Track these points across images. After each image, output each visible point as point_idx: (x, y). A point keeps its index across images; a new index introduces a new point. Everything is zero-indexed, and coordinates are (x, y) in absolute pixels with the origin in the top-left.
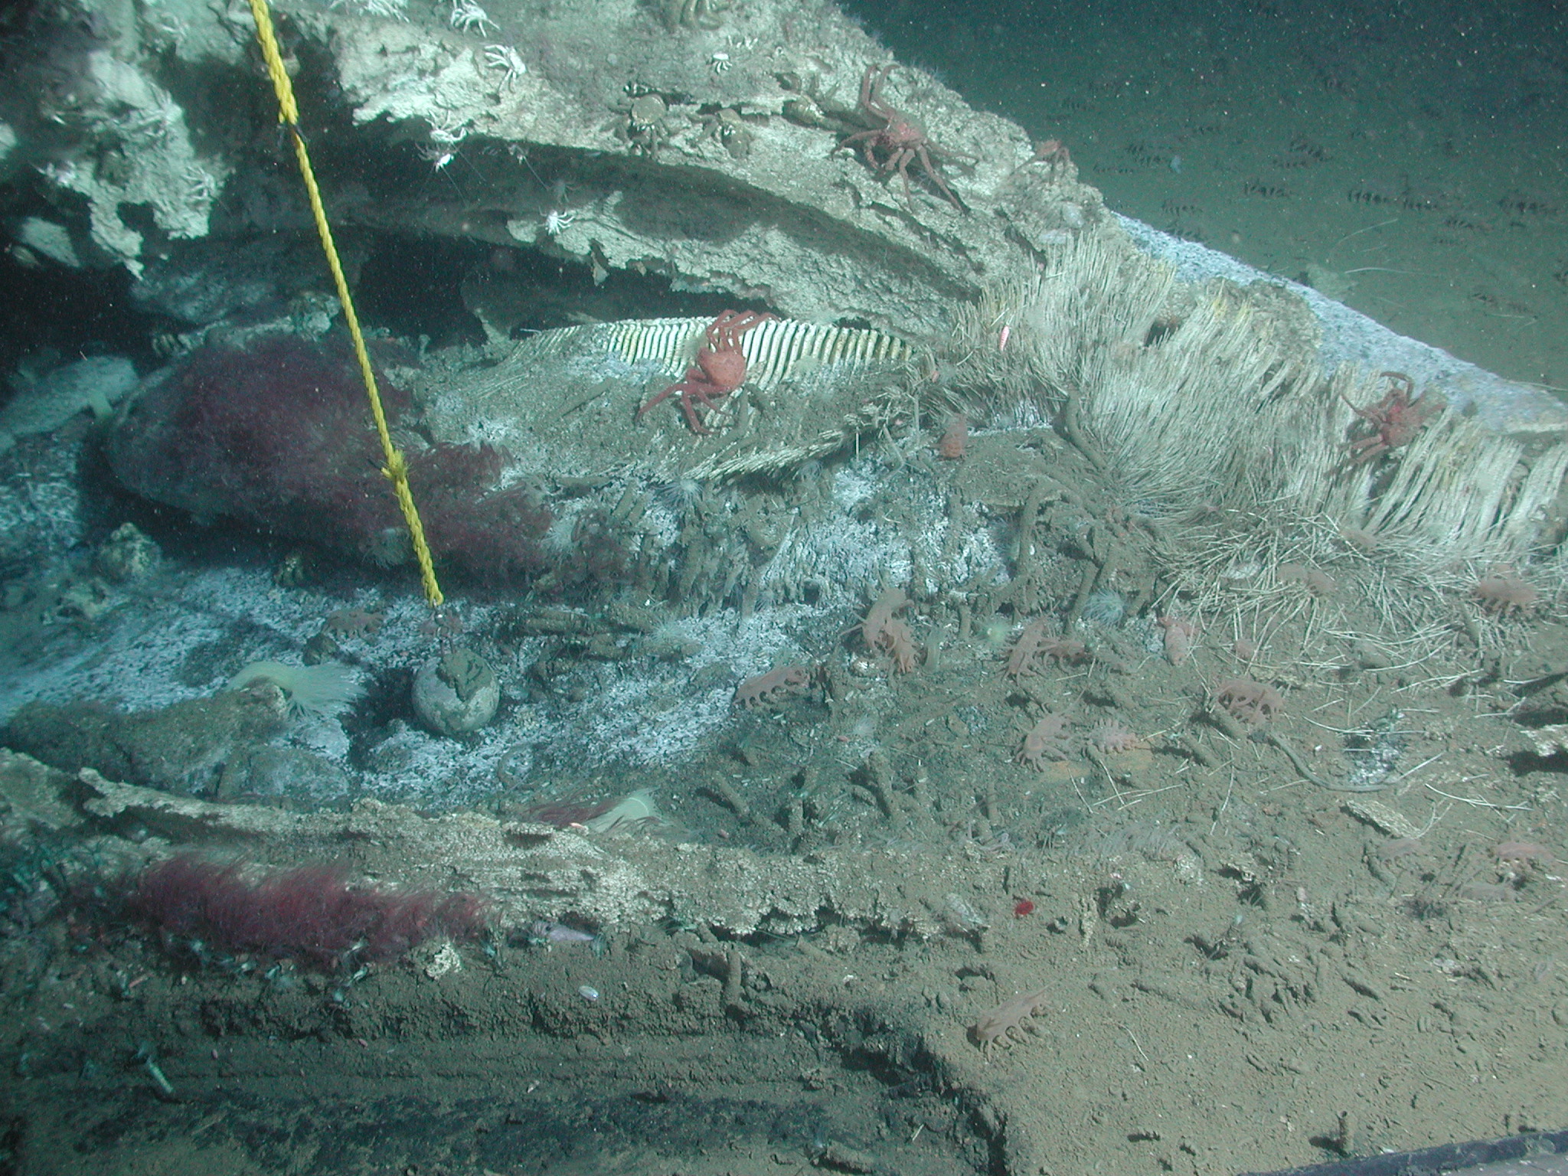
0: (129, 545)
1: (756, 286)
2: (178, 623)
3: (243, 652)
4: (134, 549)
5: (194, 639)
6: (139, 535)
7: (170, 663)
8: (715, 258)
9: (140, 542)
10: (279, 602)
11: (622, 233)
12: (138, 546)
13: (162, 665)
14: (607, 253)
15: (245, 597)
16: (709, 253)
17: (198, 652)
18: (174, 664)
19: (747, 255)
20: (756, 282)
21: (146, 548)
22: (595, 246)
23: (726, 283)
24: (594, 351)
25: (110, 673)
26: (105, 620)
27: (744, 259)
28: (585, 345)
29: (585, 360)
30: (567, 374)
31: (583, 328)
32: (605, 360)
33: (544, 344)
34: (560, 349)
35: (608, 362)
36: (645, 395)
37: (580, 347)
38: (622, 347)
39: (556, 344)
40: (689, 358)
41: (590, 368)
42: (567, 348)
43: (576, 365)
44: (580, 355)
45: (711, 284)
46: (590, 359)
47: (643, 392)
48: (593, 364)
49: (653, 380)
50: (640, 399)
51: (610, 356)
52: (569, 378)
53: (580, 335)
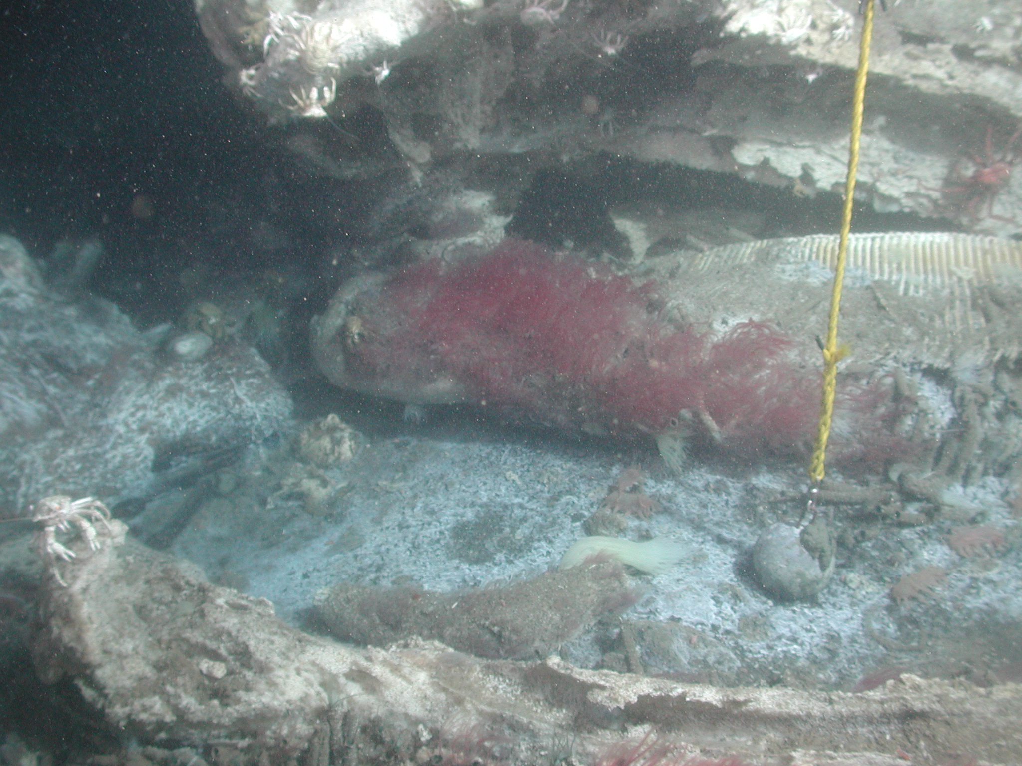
0: (338, 435)
2: (420, 505)
3: (507, 529)
4: (342, 438)
5: (448, 519)
6: (343, 426)
7: (438, 541)
9: (346, 433)
10: (519, 482)
11: (835, 158)
12: (346, 435)
13: (429, 544)
14: (817, 175)
15: (483, 479)
17: (460, 530)
18: (442, 542)
21: (353, 437)
22: (806, 169)
23: (915, 203)
24: (792, 260)
25: (378, 553)
26: (332, 503)
28: (782, 255)
29: (789, 268)
30: (780, 279)
31: (771, 242)
32: (807, 268)
33: (733, 255)
34: (752, 259)
35: (812, 269)
36: (879, 294)
37: (778, 257)
38: (818, 257)
39: (746, 255)
40: (894, 266)
41: (800, 274)
42: (764, 258)
43: (784, 271)
44: (782, 264)
45: (900, 204)
46: (793, 267)
47: (874, 293)
48: (801, 271)
49: (876, 282)
50: (876, 298)
51: (810, 264)
52: (785, 283)
53: (771, 247)
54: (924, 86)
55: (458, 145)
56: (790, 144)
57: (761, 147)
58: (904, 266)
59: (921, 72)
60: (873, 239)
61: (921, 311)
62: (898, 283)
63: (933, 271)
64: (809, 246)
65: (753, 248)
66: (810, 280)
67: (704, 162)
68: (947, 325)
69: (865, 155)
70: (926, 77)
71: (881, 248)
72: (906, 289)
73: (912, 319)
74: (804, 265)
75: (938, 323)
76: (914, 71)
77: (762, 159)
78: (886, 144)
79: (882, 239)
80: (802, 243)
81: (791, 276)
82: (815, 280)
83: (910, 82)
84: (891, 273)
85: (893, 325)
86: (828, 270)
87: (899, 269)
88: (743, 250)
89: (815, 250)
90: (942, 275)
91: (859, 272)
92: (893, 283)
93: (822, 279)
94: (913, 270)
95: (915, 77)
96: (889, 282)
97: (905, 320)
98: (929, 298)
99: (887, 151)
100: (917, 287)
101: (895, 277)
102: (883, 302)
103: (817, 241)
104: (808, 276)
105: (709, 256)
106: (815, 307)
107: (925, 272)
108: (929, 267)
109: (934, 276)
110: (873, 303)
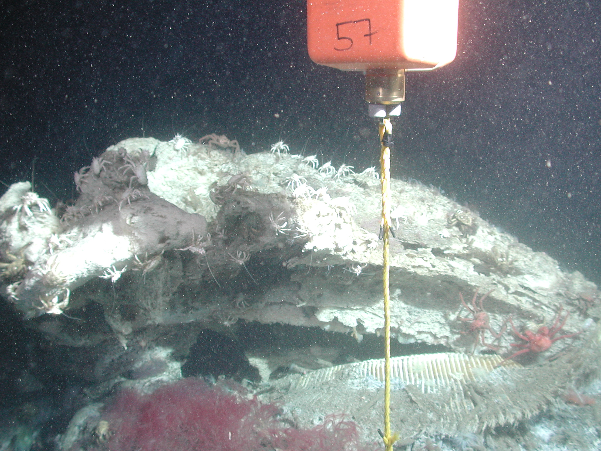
1: (442, 337)
8: (422, 324)
11: (375, 314)
14: (365, 325)
16: (419, 322)
19: (439, 322)
20: (442, 335)
22: (359, 322)
23: (423, 337)
27: (437, 324)
28: (351, 374)
29: (355, 381)
30: (351, 389)
31: (344, 366)
32: (367, 380)
33: (321, 376)
34: (334, 378)
35: (370, 381)
36: (410, 394)
37: (348, 375)
38: (372, 373)
39: (330, 375)
40: (417, 375)
41: (363, 385)
42: (341, 376)
43: (353, 384)
44: (351, 379)
45: (415, 338)
46: (358, 380)
47: (407, 393)
48: (363, 383)
49: (408, 386)
50: (409, 397)
51: (368, 378)
52: (354, 391)
53: (344, 369)
54: (419, 271)
55: (150, 322)
56: (348, 308)
57: (332, 311)
58: (422, 375)
59: (417, 265)
60: (402, 360)
61: (437, 402)
62: (420, 386)
63: (439, 376)
64: (366, 367)
65: (333, 371)
66: (369, 388)
67: (300, 321)
68: (453, 409)
69: (392, 311)
70: (419, 267)
71: (407, 365)
72: (426, 390)
73: (432, 408)
74: (364, 379)
75: (447, 408)
76: (413, 264)
77: (333, 318)
78: (403, 305)
79: (408, 359)
80: (362, 366)
81: (357, 386)
82: (373, 388)
83: (412, 270)
84: (415, 380)
85: (421, 413)
86: (379, 381)
87: (420, 377)
88: (327, 372)
89: (370, 369)
90: (445, 379)
91: (397, 381)
92: (418, 386)
93: (376, 386)
94: (428, 377)
95: (414, 267)
96: (415, 385)
97: (428, 408)
98: (440, 393)
99: (404, 308)
100: (431, 387)
101: (418, 382)
102: (414, 398)
103: (370, 364)
104: (367, 386)
105: (307, 377)
106: (374, 405)
107: (435, 377)
108: (437, 374)
109: (441, 379)
110: (408, 400)
